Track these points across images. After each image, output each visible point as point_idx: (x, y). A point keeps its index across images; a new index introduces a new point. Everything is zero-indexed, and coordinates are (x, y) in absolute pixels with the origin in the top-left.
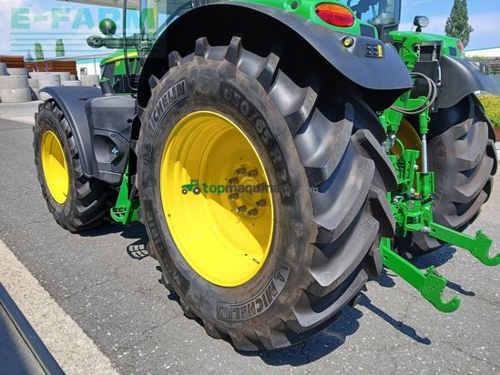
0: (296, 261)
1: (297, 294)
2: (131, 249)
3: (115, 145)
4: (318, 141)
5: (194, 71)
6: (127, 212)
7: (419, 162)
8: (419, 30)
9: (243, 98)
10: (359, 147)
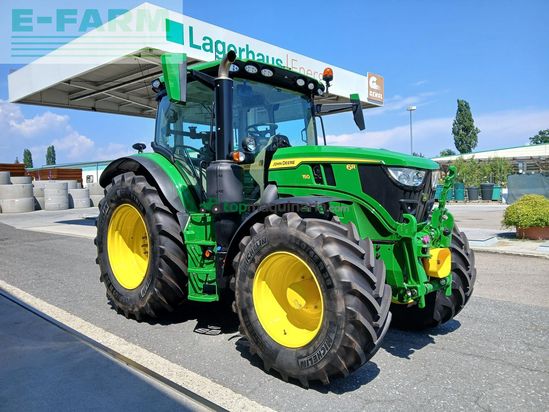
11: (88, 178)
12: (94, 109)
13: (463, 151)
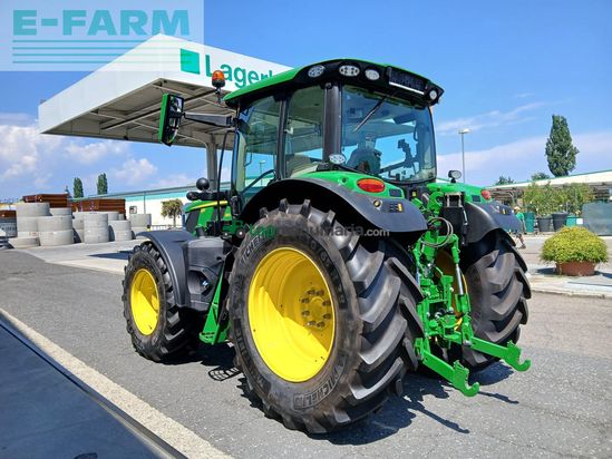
0: (350, 349)
1: (352, 374)
2: (212, 373)
3: (205, 279)
4: (361, 265)
5: (278, 221)
6: (214, 336)
7: (455, 284)
8: (453, 181)
9: (312, 239)
10: (390, 269)
11: (132, 208)
12: (126, 138)
13: (558, 175)
